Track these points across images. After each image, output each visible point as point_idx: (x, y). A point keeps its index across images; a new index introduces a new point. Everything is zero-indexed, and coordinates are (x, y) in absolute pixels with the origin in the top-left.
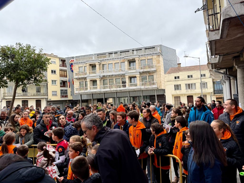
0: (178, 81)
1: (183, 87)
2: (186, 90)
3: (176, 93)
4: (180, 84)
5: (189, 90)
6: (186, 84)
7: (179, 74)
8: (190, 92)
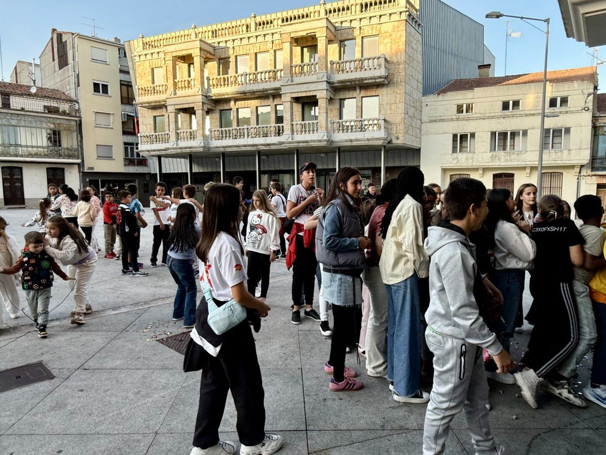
0: (468, 119)
1: (482, 142)
2: (490, 154)
3: (456, 161)
4: (472, 131)
5: (502, 153)
6: (493, 134)
7: (473, 96)
8: (503, 160)
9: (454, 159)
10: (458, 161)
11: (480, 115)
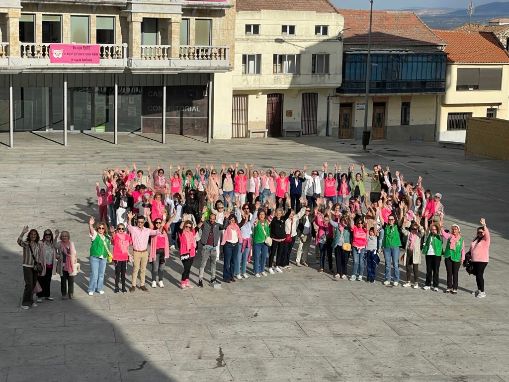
0: (256, 41)
4: (258, 53)
6: (275, 57)
7: (260, 18)
8: (283, 83)
9: (244, 80)
10: (248, 82)
11: (265, 37)
